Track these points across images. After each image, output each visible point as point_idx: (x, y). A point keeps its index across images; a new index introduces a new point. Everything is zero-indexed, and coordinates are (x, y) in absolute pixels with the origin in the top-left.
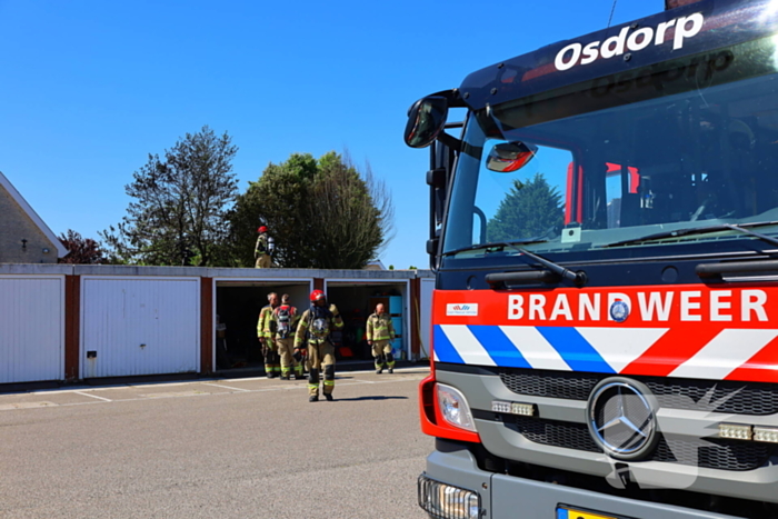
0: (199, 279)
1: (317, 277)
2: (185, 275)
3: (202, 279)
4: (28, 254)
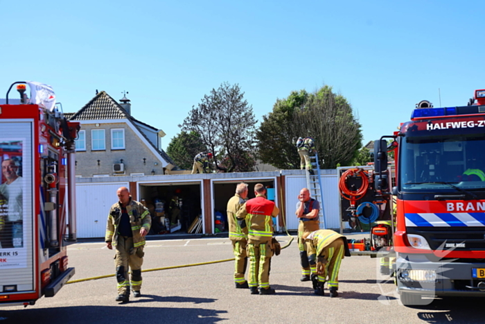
1: (205, 178)
2: (119, 181)
3: (130, 183)
4: (146, 166)
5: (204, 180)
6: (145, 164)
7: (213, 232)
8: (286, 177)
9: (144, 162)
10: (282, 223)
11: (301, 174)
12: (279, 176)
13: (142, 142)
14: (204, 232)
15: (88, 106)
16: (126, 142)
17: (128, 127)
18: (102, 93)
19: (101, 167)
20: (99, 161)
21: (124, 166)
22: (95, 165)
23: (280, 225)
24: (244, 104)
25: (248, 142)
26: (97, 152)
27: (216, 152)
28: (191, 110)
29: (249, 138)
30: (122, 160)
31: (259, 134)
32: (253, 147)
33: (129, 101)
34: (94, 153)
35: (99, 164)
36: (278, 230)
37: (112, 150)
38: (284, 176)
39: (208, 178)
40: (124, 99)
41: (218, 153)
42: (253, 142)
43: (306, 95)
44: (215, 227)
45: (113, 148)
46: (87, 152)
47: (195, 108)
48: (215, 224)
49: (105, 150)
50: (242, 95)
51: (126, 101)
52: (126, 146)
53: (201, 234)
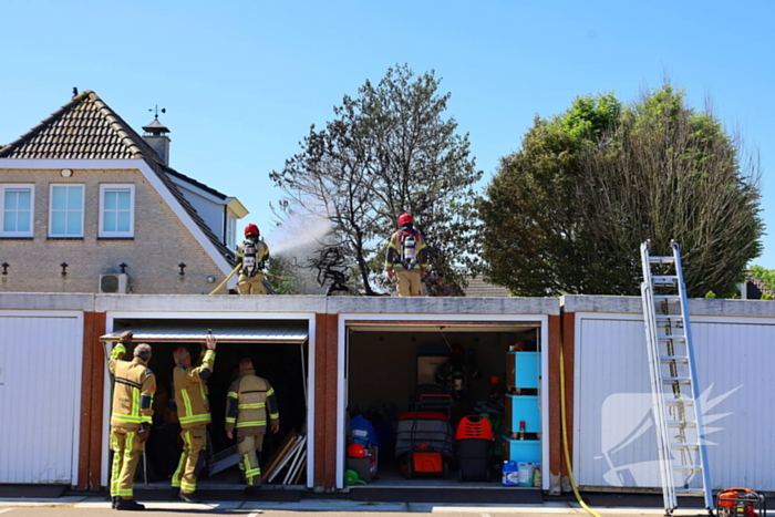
0: (80, 315)
3: (87, 315)
4: (186, 284)
5: (319, 316)
6: (182, 279)
7: (340, 484)
8: (578, 316)
9: (182, 273)
10: (560, 464)
11: (627, 311)
12: (557, 312)
13: (178, 221)
14: (310, 483)
15: (46, 125)
16: (137, 219)
17: (145, 180)
18: (86, 96)
19: (69, 281)
20: (64, 265)
21: (129, 281)
22: (54, 275)
23: (553, 470)
24: (448, 129)
25: (455, 227)
26: (60, 243)
27: (368, 251)
28: (308, 135)
29: (456, 218)
30: (123, 266)
31: (484, 207)
32: (467, 240)
33: (166, 130)
34: (53, 244)
35: (64, 274)
36: (546, 486)
37: (99, 239)
38: (572, 315)
39: (332, 312)
40: (154, 126)
41: (372, 255)
42: (466, 229)
43: (616, 109)
44: (347, 467)
45: (102, 234)
46: (37, 240)
47: (317, 131)
48: (347, 455)
49: (81, 239)
50: (442, 103)
51: (159, 131)
52: (136, 231)
53: (301, 487)
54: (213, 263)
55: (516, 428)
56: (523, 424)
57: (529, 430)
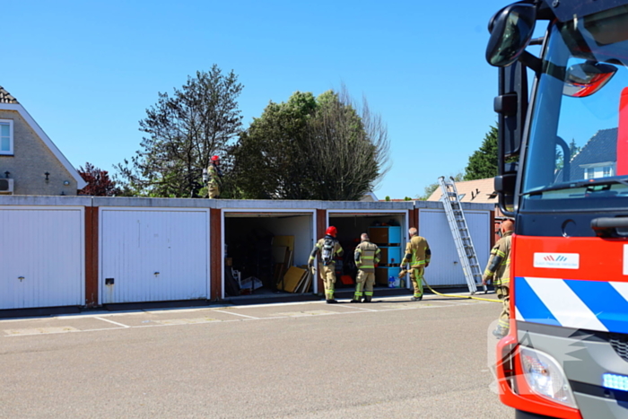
0: (208, 210)
1: (320, 208)
2: (196, 207)
3: (211, 210)
4: (50, 185)
5: (318, 210)
6: (47, 183)
8: (420, 210)
9: (47, 179)
12: (412, 209)
14: (316, 291)
16: (16, 142)
17: (21, 117)
30: (7, 173)
38: (418, 210)
39: (324, 208)
52: (15, 151)
53: (310, 294)
54: (68, 173)
55: (390, 262)
56: (393, 260)
57: (395, 262)
